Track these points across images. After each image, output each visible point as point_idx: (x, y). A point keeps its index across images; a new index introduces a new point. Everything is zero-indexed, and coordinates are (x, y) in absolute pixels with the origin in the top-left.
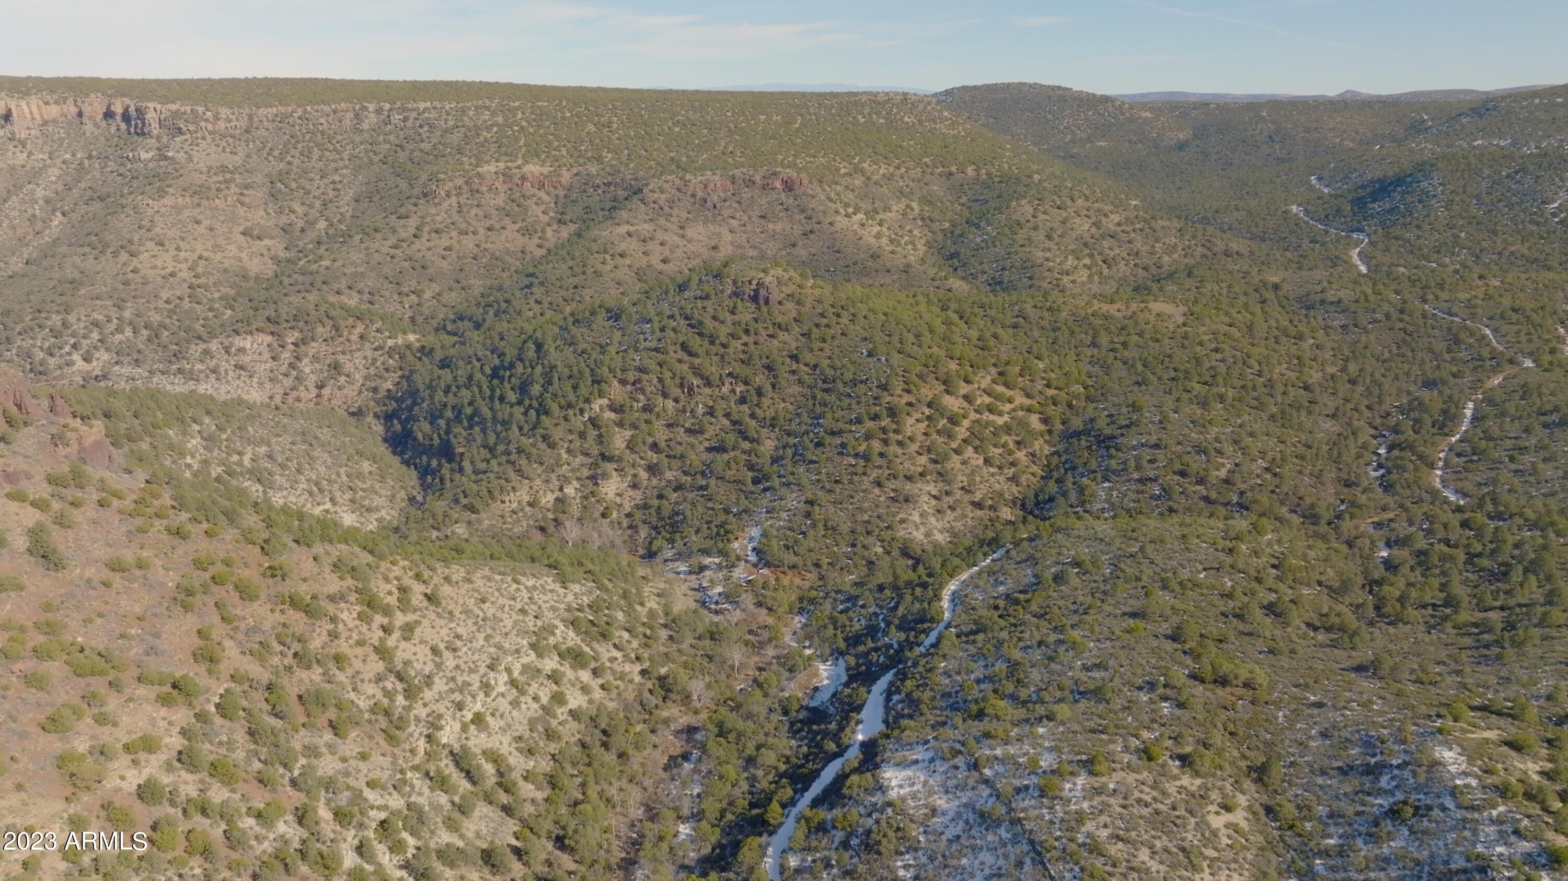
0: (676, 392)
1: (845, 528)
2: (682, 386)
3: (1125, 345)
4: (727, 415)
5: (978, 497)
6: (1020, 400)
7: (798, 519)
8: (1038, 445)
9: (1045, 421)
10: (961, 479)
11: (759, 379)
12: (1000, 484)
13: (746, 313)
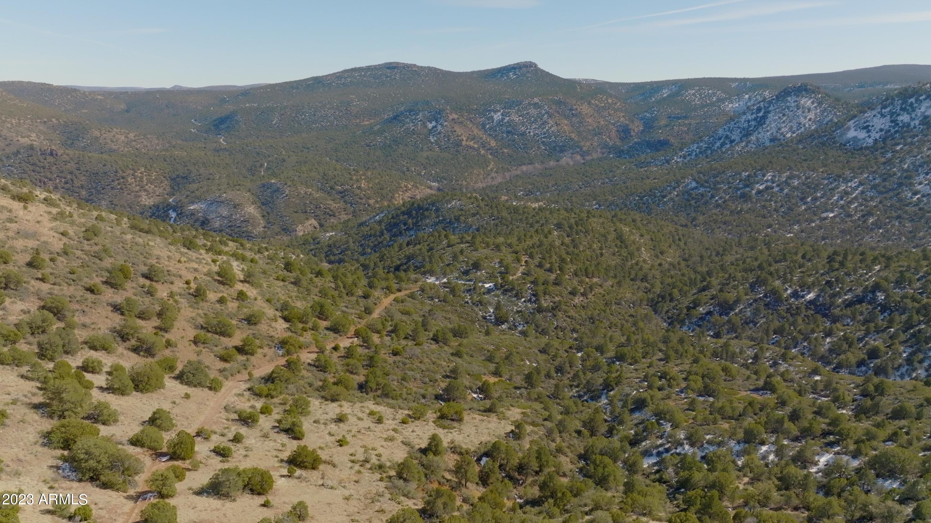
0: (39, 184)
1: (126, 204)
2: (40, 182)
3: (175, 159)
4: (63, 188)
5: (158, 194)
6: (155, 173)
7: (110, 206)
8: (166, 182)
9: (164, 177)
10: (151, 191)
11: (69, 177)
12: (161, 190)
13: (50, 159)
